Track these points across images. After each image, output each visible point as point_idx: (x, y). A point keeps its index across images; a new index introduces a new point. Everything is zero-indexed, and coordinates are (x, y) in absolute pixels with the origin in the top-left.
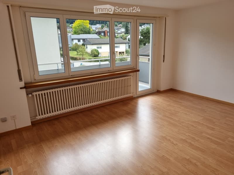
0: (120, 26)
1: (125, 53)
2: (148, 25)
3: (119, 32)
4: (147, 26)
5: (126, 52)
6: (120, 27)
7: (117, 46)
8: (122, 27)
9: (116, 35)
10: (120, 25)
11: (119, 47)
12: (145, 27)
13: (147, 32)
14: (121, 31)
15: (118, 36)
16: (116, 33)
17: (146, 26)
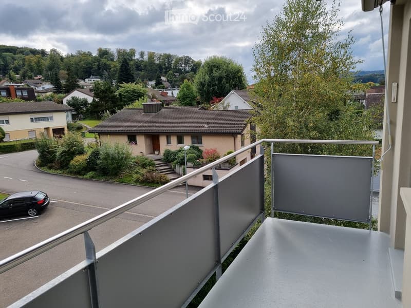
0: (39, 79)
1: (66, 129)
2: (96, 78)
3: (40, 89)
4: (95, 80)
5: (68, 127)
6: (39, 81)
7: (48, 118)
8: (43, 80)
9: (36, 94)
10: (39, 77)
11: (51, 118)
12: (91, 82)
13: (107, 90)
14: (44, 88)
15: (41, 97)
16: (36, 92)
17: (92, 80)
